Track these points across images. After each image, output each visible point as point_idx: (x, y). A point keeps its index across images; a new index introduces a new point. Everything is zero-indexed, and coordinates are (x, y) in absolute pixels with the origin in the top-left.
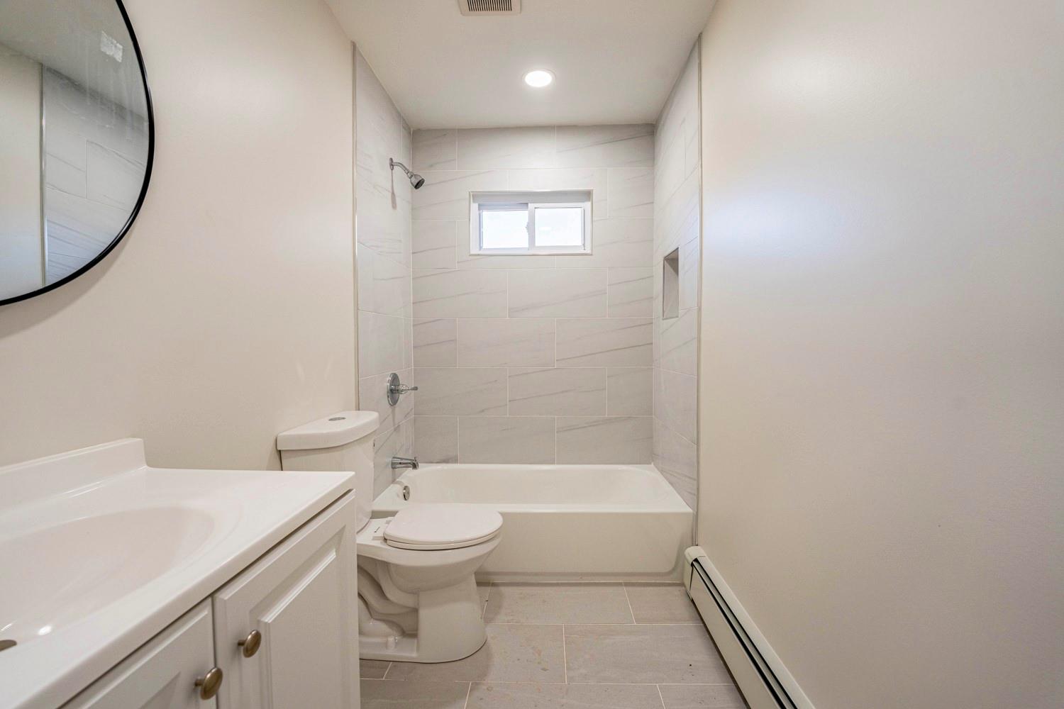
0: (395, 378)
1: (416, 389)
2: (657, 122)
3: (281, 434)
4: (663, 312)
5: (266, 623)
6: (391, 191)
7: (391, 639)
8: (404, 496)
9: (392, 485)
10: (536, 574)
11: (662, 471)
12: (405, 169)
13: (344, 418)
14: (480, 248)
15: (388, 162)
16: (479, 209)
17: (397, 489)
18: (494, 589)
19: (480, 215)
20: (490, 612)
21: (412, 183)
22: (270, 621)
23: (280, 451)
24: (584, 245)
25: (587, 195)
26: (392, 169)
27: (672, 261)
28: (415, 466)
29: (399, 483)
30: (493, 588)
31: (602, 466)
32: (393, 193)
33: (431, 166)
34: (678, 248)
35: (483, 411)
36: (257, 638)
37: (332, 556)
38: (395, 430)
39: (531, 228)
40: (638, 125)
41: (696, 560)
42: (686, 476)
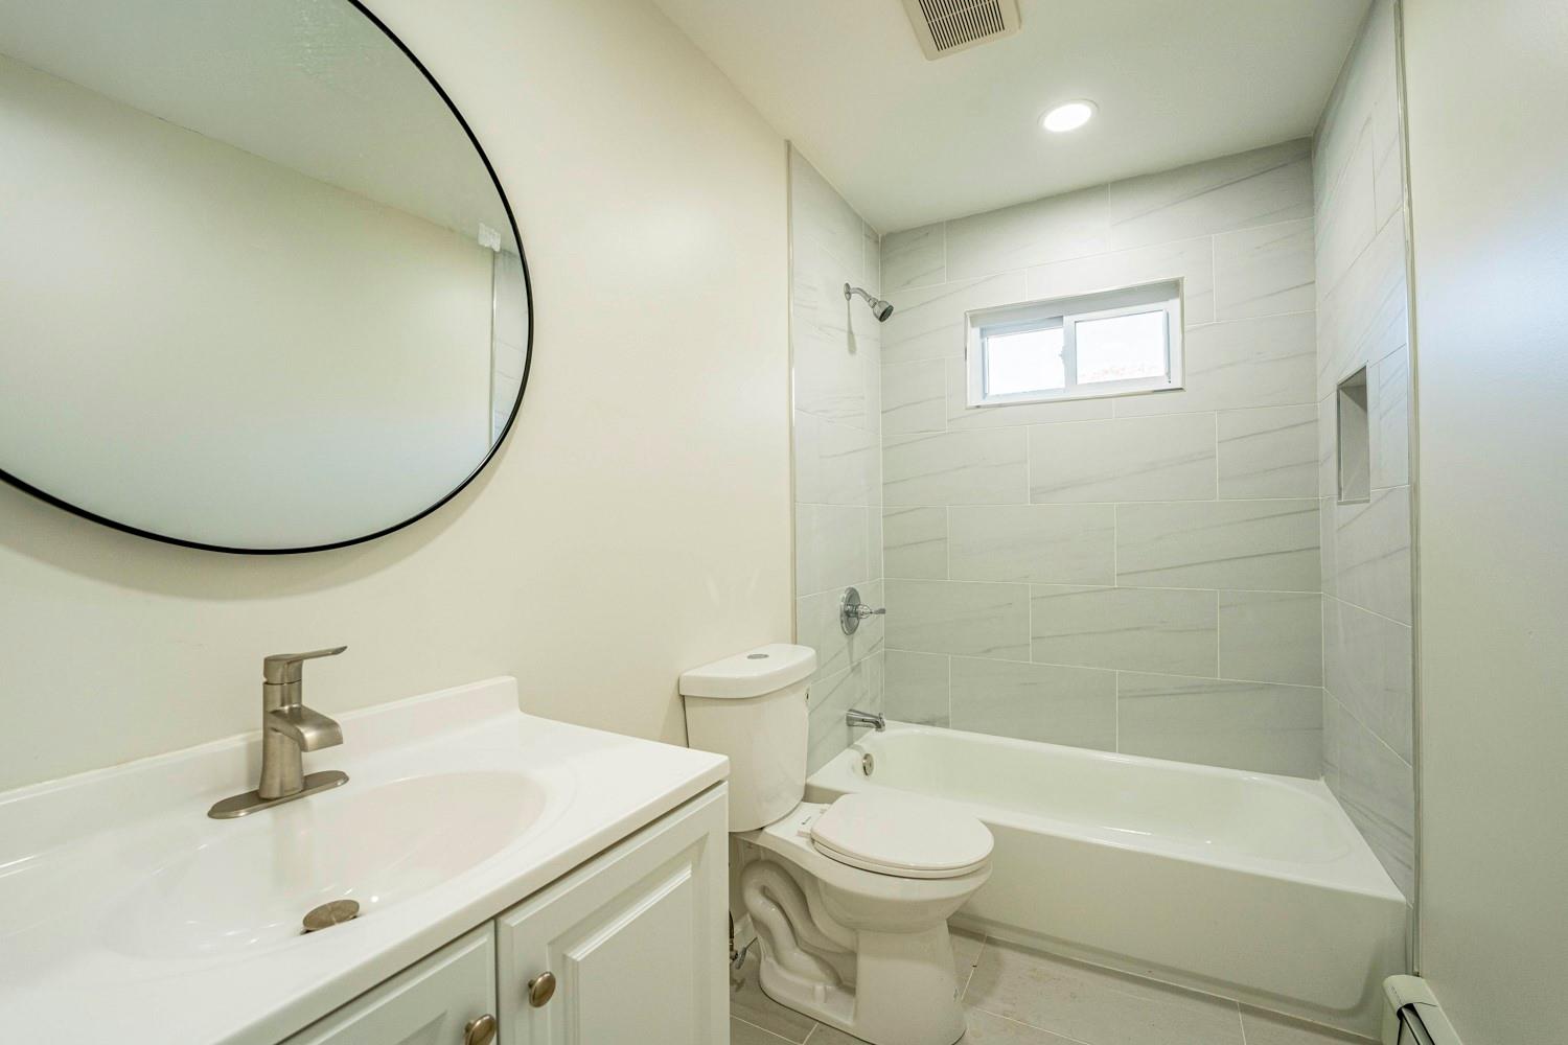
0: (853, 596)
1: (882, 611)
2: (1316, 131)
3: (686, 674)
4: (1340, 489)
5: (574, 961)
6: (847, 329)
7: (819, 988)
8: (865, 768)
9: (847, 750)
10: (1066, 943)
11: (1343, 800)
12: (866, 296)
13: (766, 656)
14: (985, 395)
15: (842, 290)
16: (982, 336)
17: (852, 757)
18: (991, 949)
19: (983, 344)
20: (974, 989)
21: (875, 315)
22: (579, 959)
23: (683, 696)
24: (1168, 374)
25: (1173, 288)
26: (849, 299)
27: (1355, 389)
28: (879, 725)
29: (858, 748)
30: (988, 946)
31: (1215, 768)
32: (850, 333)
33: (908, 283)
34: (1365, 368)
35: (989, 651)
36: (550, 984)
37: (686, 874)
38: (853, 669)
39: (1069, 355)
40: (1279, 146)
41: (1410, 1007)
42: (1392, 824)
